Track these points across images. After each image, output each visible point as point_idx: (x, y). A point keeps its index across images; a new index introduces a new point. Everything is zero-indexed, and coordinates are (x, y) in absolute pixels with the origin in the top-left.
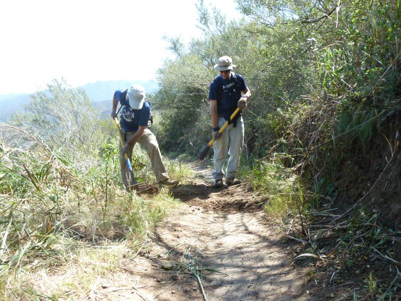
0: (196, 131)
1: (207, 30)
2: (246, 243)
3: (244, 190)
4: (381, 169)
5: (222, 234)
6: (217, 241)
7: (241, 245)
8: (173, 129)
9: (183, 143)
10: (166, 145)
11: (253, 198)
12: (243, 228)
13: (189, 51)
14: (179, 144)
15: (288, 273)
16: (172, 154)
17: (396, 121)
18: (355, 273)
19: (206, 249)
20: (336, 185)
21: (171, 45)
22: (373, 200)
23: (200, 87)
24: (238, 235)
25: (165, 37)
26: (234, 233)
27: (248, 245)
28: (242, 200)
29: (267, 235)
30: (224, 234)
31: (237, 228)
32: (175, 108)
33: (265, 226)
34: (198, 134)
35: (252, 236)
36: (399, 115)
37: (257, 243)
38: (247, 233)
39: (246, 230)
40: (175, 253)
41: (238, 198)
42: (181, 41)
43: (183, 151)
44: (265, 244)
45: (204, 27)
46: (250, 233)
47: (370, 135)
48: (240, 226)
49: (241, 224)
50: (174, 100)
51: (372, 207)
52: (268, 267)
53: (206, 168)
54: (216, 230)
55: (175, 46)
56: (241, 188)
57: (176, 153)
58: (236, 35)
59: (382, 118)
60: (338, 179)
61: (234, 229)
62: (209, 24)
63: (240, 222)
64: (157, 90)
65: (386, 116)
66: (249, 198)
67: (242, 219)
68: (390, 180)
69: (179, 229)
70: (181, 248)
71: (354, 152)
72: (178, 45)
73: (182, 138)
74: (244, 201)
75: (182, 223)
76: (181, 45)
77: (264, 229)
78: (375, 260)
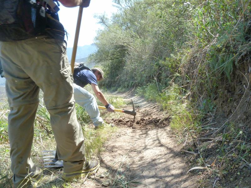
0: (125, 72)
1: (121, 7)
2: (159, 155)
3: (157, 111)
4: (242, 93)
5: (143, 149)
6: (141, 155)
7: (155, 157)
8: (111, 72)
9: (118, 80)
10: (109, 83)
11: (164, 115)
12: (157, 142)
13: (112, 22)
14: (116, 81)
15: (185, 181)
16: (113, 89)
17: (248, 59)
18: (230, 180)
19: (133, 163)
20: (214, 103)
21: (99, 20)
22: (239, 117)
23: (123, 44)
24: (153, 148)
25: (95, 16)
26: (151, 147)
27: (160, 157)
28: (157, 118)
29: (172, 147)
30: (145, 148)
31: (153, 142)
32: (110, 59)
33: (171, 139)
34: (127, 74)
35: (163, 149)
36: (250, 54)
37: (166, 155)
38: (160, 146)
39: (159, 143)
40: (112, 171)
41: (154, 117)
42: (106, 16)
43: (119, 86)
44: (171, 155)
45: (119, 6)
46: (162, 146)
47: (232, 70)
48: (156, 140)
49: (156, 139)
50: (108, 55)
51: (239, 122)
52: (172, 175)
53: (134, 96)
54: (140, 145)
55: (103, 21)
56: (156, 109)
57: (115, 88)
58: (140, 7)
59: (239, 57)
60: (215, 99)
61: (151, 143)
62: (121, 3)
63: (155, 136)
64: (97, 50)
65: (241, 56)
66: (161, 115)
67: (157, 134)
68: (248, 102)
69: (116, 150)
70: (116, 166)
71: (224, 81)
72: (105, 19)
73: (118, 77)
74: (158, 118)
75: (117, 144)
76: (106, 19)
77: (170, 141)
78: (243, 168)
